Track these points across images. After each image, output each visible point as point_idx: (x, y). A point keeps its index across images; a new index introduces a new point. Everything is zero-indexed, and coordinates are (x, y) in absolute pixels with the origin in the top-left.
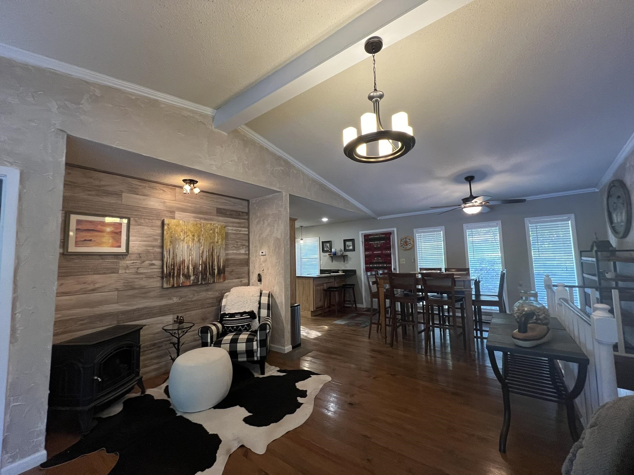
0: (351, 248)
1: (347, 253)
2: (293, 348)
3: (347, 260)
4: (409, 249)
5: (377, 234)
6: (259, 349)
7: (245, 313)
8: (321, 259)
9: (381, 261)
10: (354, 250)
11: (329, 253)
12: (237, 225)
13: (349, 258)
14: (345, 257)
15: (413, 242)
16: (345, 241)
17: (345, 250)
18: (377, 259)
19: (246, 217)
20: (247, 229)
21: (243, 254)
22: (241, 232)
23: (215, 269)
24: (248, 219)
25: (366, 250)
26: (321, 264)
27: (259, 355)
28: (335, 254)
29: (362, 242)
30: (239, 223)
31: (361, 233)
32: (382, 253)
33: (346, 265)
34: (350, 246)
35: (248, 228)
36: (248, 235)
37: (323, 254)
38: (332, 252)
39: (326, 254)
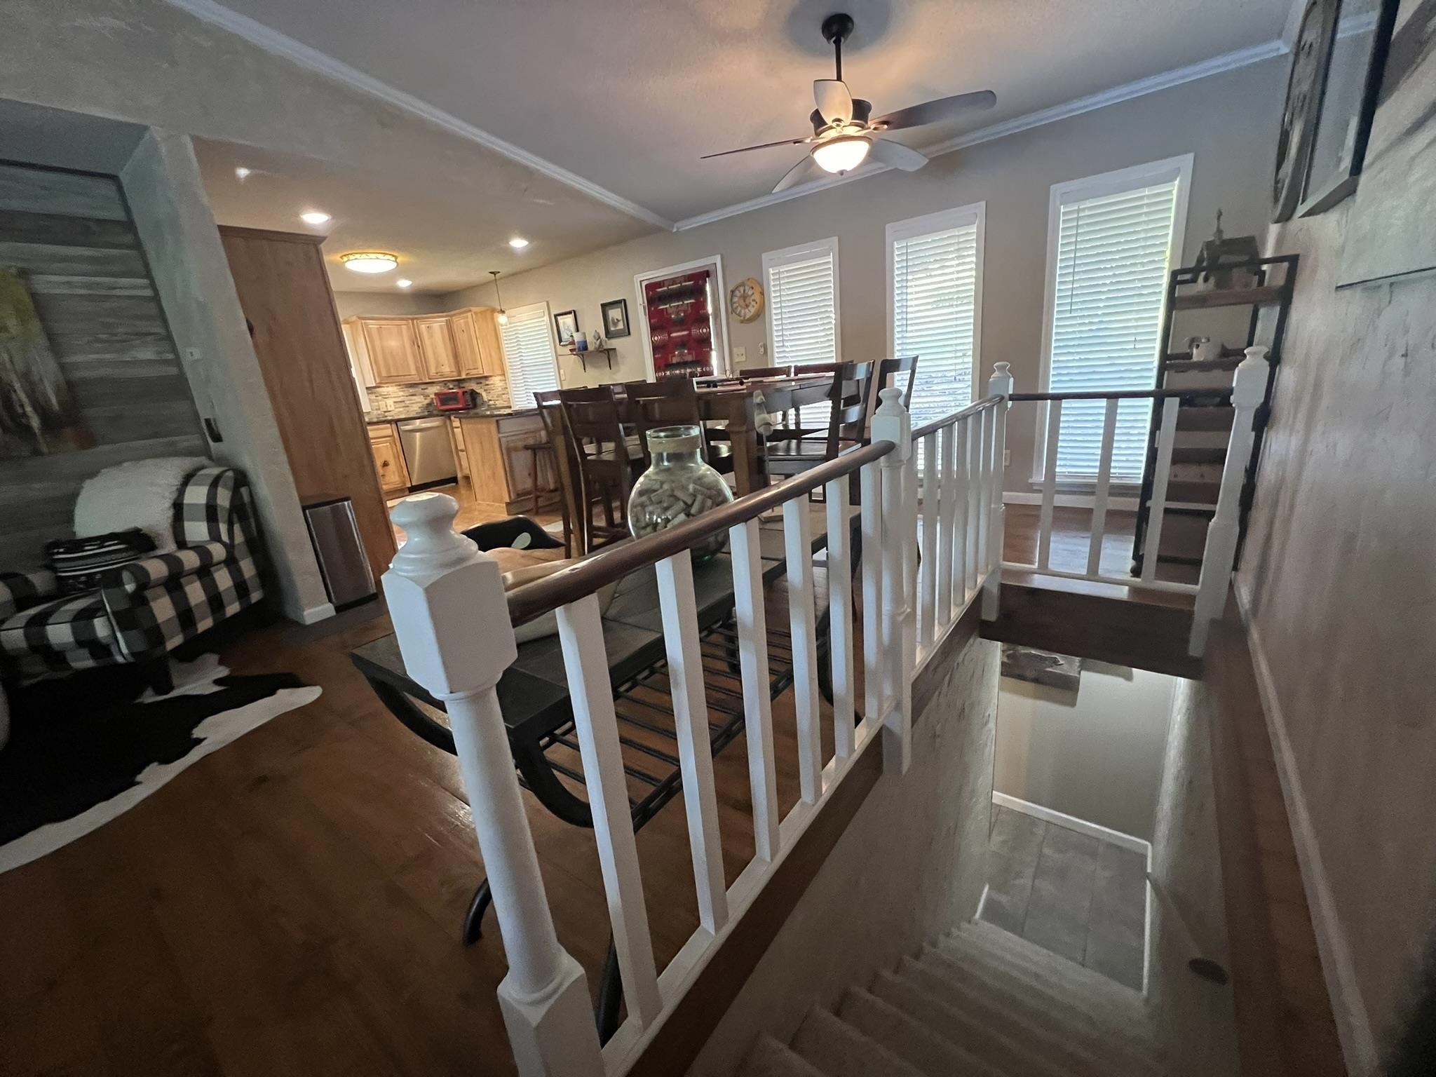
0: (621, 326)
1: (614, 343)
2: (338, 609)
3: (617, 364)
4: (751, 320)
5: (673, 281)
6: (119, 635)
7: (112, 536)
8: (561, 366)
9: (689, 358)
10: (627, 332)
11: (570, 347)
12: (89, 268)
13: (619, 358)
14: (610, 355)
15: (762, 293)
16: (605, 307)
17: (608, 333)
18: (681, 355)
19: (128, 239)
20: (145, 281)
21: (150, 362)
22: (118, 292)
23: (25, 414)
24: (138, 245)
25: (654, 329)
26: (563, 378)
27: (125, 650)
28: (584, 347)
29: (644, 307)
30: (93, 260)
31: (637, 279)
32: (690, 335)
34: (618, 320)
35: (148, 275)
36: (156, 298)
37: (561, 350)
38: (576, 344)
39: (567, 350)
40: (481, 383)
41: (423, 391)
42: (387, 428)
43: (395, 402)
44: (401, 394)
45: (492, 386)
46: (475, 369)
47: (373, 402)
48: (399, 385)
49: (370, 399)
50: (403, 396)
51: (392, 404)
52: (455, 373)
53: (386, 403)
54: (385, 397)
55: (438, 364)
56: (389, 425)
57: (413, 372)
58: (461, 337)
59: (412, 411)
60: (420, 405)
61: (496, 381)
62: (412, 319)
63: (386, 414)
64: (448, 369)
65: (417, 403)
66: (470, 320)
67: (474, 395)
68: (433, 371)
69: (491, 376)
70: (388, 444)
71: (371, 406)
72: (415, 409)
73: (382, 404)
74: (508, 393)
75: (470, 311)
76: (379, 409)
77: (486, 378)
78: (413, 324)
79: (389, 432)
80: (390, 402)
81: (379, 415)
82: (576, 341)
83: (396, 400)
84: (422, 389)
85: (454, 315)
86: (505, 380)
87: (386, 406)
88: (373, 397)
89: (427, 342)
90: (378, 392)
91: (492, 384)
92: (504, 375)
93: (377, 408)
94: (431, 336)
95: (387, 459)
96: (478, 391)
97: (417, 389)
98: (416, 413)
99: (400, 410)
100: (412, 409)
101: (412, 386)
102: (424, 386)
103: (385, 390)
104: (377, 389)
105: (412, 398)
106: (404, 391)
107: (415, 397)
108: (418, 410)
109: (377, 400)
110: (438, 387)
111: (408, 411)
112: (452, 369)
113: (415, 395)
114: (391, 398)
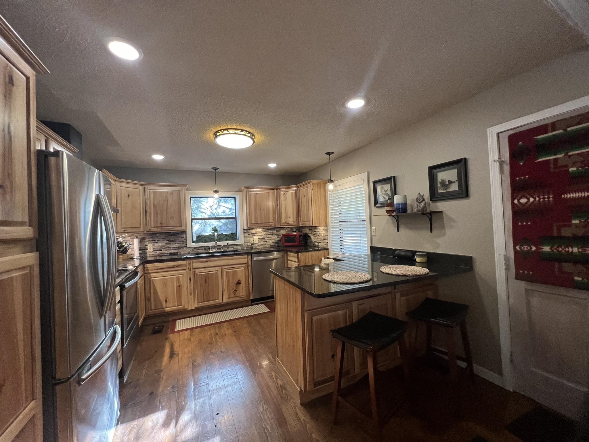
0: (454, 187)
1: (441, 206)
3: (443, 227)
8: (373, 224)
10: (464, 193)
11: (388, 208)
13: (445, 220)
14: (433, 217)
16: (432, 170)
17: (434, 196)
25: (517, 189)
26: (373, 234)
28: (403, 209)
29: (501, 163)
31: (492, 132)
33: (439, 240)
34: (450, 182)
37: (375, 211)
38: (395, 206)
39: (383, 211)
40: (312, 230)
42: (245, 258)
43: (259, 239)
44: (264, 233)
45: (318, 232)
46: (307, 221)
47: (246, 238)
48: (264, 229)
49: (244, 236)
50: (264, 235)
51: (257, 239)
52: (296, 223)
53: (254, 238)
54: (254, 235)
55: (287, 217)
56: (246, 256)
57: (271, 220)
58: (303, 200)
60: (274, 241)
61: (321, 230)
62: (277, 189)
63: (252, 246)
64: (292, 220)
65: (273, 239)
66: (309, 189)
67: (306, 237)
68: (283, 220)
69: (318, 226)
70: (243, 269)
71: (244, 240)
72: (271, 243)
73: (251, 239)
74: (327, 239)
75: (310, 182)
76: (249, 242)
77: (315, 227)
78: (277, 192)
79: (245, 261)
80: (256, 238)
81: (248, 246)
82: (395, 202)
83: (260, 237)
84: (277, 231)
85: (301, 186)
86: (327, 230)
87: (253, 240)
88: (246, 235)
89: (283, 203)
90: (251, 232)
91: (319, 231)
92: (327, 226)
93: (248, 241)
94: (286, 199)
95: (241, 279)
96: (309, 235)
97: (273, 231)
98: (271, 246)
99: (261, 243)
100: (268, 243)
101: (271, 229)
102: (277, 229)
103: (254, 231)
104: (251, 230)
105: (270, 236)
106: (266, 232)
107: (272, 236)
108: (272, 244)
109: (248, 237)
110: (287, 230)
111: (266, 245)
112: (295, 220)
113: (272, 234)
114: (257, 236)
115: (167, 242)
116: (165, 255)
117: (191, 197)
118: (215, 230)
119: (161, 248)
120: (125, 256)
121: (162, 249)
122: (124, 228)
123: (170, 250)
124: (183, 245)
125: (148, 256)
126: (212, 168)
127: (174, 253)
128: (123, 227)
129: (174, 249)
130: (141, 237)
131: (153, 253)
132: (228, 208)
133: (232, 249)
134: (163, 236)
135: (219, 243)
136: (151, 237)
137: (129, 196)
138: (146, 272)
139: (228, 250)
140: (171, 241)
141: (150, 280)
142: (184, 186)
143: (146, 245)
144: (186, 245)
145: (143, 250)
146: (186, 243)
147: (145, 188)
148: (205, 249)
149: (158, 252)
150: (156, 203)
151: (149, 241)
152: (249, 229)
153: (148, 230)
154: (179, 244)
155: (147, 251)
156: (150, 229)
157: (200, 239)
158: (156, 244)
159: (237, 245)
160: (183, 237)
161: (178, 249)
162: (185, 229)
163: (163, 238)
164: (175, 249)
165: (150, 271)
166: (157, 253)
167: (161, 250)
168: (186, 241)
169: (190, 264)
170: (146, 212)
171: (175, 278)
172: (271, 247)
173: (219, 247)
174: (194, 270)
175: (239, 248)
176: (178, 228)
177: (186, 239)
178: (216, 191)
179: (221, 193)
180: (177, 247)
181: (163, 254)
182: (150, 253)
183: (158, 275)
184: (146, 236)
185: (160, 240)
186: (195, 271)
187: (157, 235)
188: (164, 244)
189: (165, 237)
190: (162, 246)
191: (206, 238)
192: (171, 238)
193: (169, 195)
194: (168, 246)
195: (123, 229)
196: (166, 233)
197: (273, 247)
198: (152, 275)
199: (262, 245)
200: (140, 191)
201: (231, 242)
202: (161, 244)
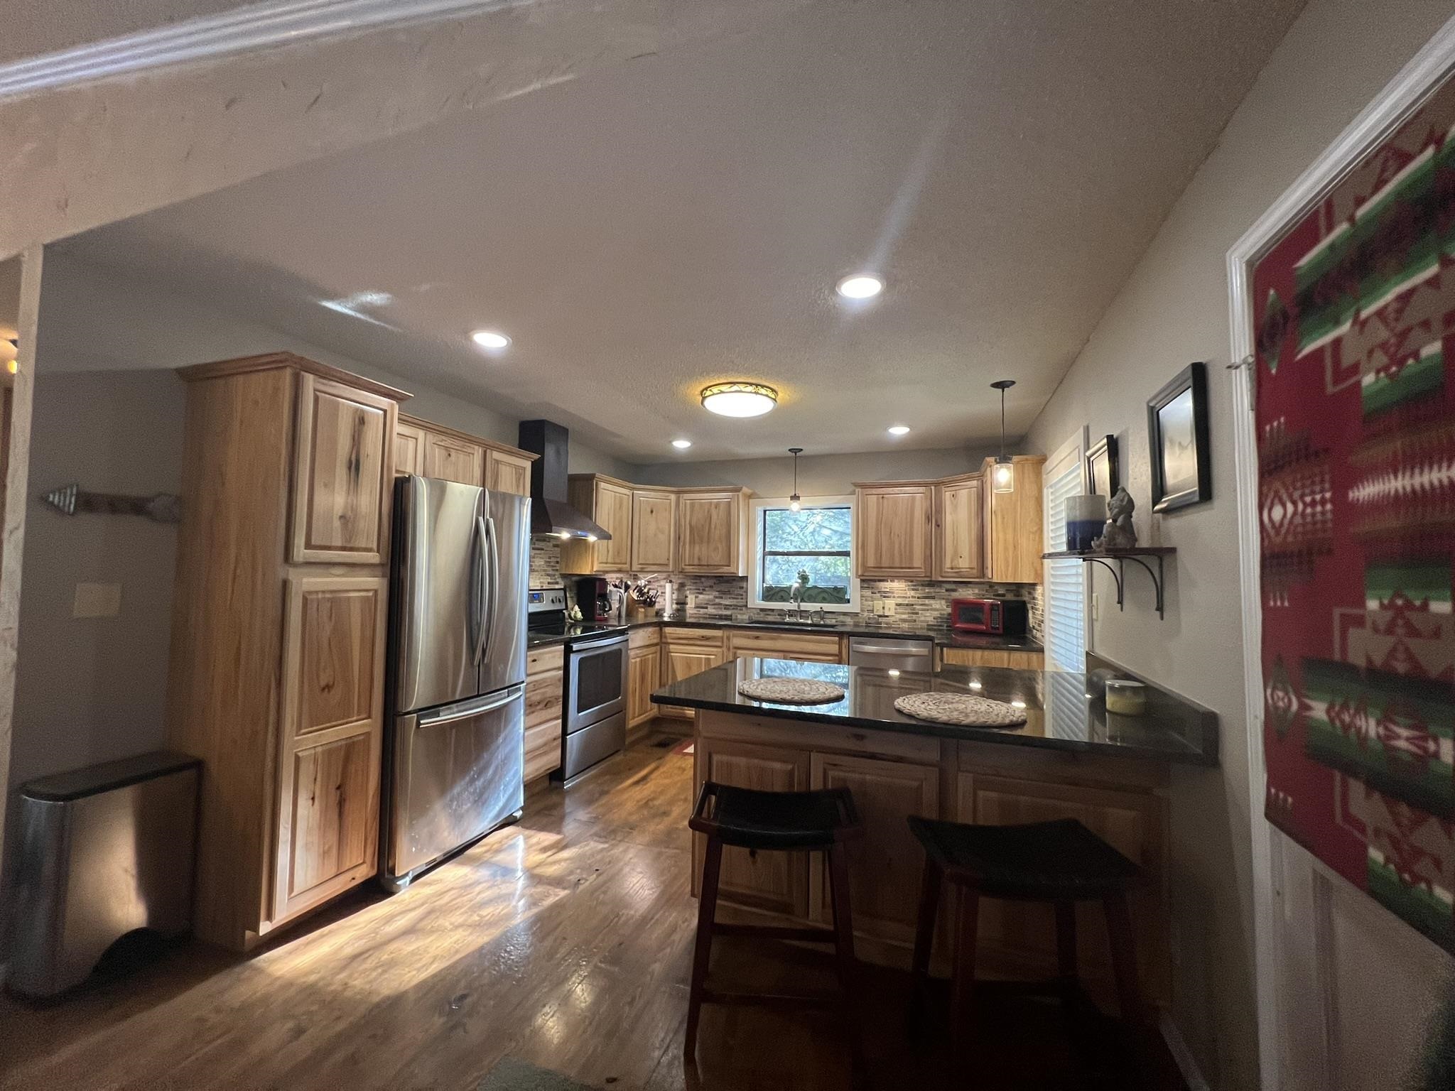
1: (1173, 532)
3: (1178, 604)
8: (1094, 583)
10: (1204, 486)
13: (1182, 581)
33: (1172, 647)
40: (1030, 594)
41: (947, 593)
42: (833, 642)
43: (897, 605)
44: (912, 593)
45: (1036, 602)
47: (866, 600)
48: (912, 581)
49: (862, 596)
50: (912, 597)
51: (893, 607)
52: (977, 572)
53: (884, 603)
54: (885, 595)
55: (956, 554)
56: (837, 638)
57: (922, 563)
59: (922, 621)
60: (936, 614)
62: (937, 484)
63: (880, 619)
64: (966, 562)
65: (937, 609)
67: (1024, 610)
68: (949, 563)
71: (862, 604)
72: (928, 619)
73: (878, 605)
76: (872, 611)
78: (936, 491)
79: (834, 648)
81: (869, 618)
83: (900, 601)
84: (947, 590)
85: (983, 474)
87: (883, 608)
88: (868, 593)
89: (949, 518)
90: (877, 588)
91: (1036, 599)
92: (1045, 585)
93: (869, 608)
94: (955, 507)
96: (1027, 607)
98: (928, 625)
99: (904, 616)
100: (923, 619)
101: (931, 584)
102: (948, 586)
103: (887, 586)
104: (878, 583)
105: (927, 601)
106: (917, 590)
107: (932, 602)
108: (931, 620)
109: (872, 597)
110: (976, 591)
111: (915, 621)
112: (974, 564)
113: (933, 598)
114: (894, 597)
115: (717, 593)
116: (713, 617)
117: (765, 511)
118: (804, 578)
119: (707, 604)
120: (652, 611)
121: (709, 606)
122: (641, 564)
123: (721, 609)
124: (740, 602)
125: (688, 615)
126: (790, 450)
127: (726, 615)
128: (640, 562)
129: (727, 607)
130: (680, 581)
131: (695, 611)
132: (836, 532)
133: (833, 622)
134: (711, 582)
135: (806, 606)
136: (694, 583)
137: (652, 512)
138: (664, 640)
139: (822, 622)
140: (724, 593)
141: (668, 655)
142: (738, 490)
143: (686, 597)
144: (747, 602)
145: (681, 603)
146: (747, 598)
147: (679, 497)
148: (779, 615)
149: (702, 611)
150: (693, 523)
151: (690, 589)
152: (875, 581)
153: (680, 570)
154: (735, 600)
155: (687, 606)
156: (683, 569)
157: (771, 593)
158: (701, 596)
159: (845, 614)
160: (743, 588)
161: (734, 609)
162: (736, 572)
163: (711, 587)
164: (728, 609)
165: (670, 641)
166: (701, 613)
167: (707, 608)
168: (747, 595)
169: (728, 638)
170: (679, 539)
171: (703, 660)
172: (930, 628)
173: (802, 613)
174: (735, 650)
175: (849, 620)
176: (726, 569)
177: (747, 592)
178: (795, 497)
179: (805, 501)
180: (731, 606)
181: (709, 615)
182: (691, 612)
183: (681, 649)
184: (685, 581)
185: (707, 589)
186: (735, 653)
187: (703, 579)
188: (711, 597)
189: (715, 583)
190: (709, 600)
191: (783, 592)
192: (724, 587)
193: (713, 506)
194: (717, 601)
195: (640, 566)
196: (716, 577)
197: (935, 630)
198: (671, 646)
199: (904, 621)
200: (670, 503)
201: (828, 607)
202: (707, 597)
